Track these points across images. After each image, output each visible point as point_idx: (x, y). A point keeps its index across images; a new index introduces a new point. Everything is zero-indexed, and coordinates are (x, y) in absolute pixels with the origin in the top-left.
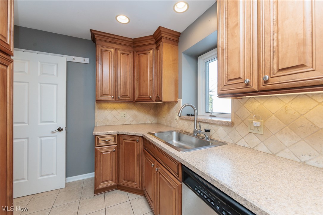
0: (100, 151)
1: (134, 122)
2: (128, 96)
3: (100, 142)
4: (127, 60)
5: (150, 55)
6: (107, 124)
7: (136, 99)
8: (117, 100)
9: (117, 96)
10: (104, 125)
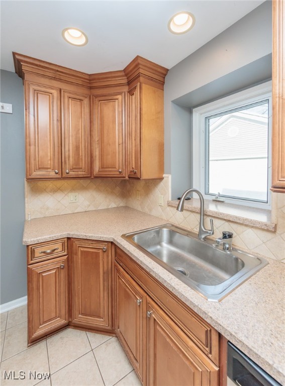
0: (36, 270)
1: (92, 208)
2: (82, 168)
3: (36, 256)
4: (79, 110)
5: (118, 102)
6: (47, 214)
7: (95, 173)
8: (64, 176)
9: (63, 171)
10: (42, 216)
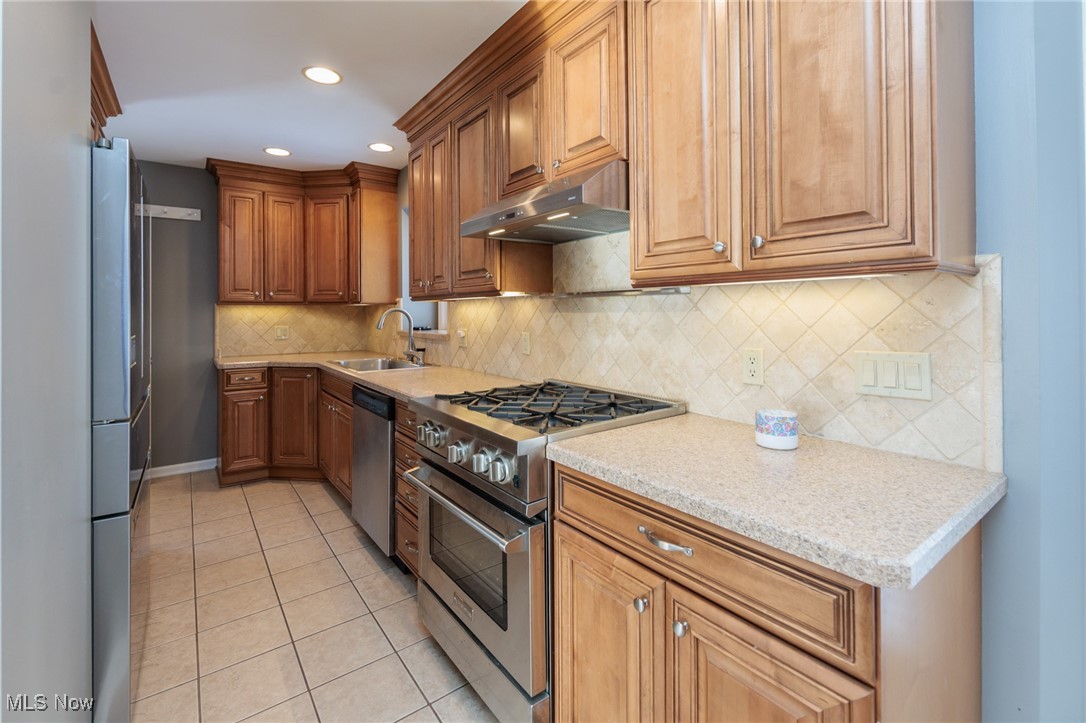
0: (232, 399)
1: (309, 349)
2: (291, 291)
3: (232, 382)
4: (289, 214)
5: (339, 207)
6: (244, 352)
7: (309, 297)
8: (267, 299)
9: (267, 293)
10: (237, 354)
